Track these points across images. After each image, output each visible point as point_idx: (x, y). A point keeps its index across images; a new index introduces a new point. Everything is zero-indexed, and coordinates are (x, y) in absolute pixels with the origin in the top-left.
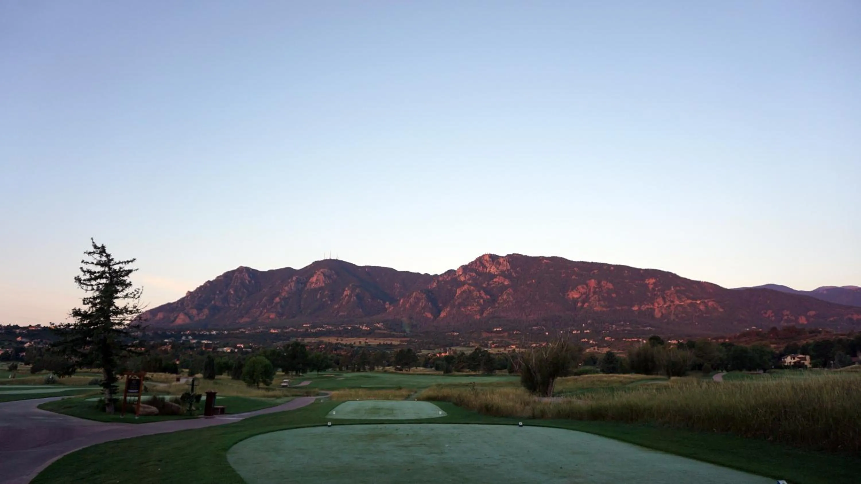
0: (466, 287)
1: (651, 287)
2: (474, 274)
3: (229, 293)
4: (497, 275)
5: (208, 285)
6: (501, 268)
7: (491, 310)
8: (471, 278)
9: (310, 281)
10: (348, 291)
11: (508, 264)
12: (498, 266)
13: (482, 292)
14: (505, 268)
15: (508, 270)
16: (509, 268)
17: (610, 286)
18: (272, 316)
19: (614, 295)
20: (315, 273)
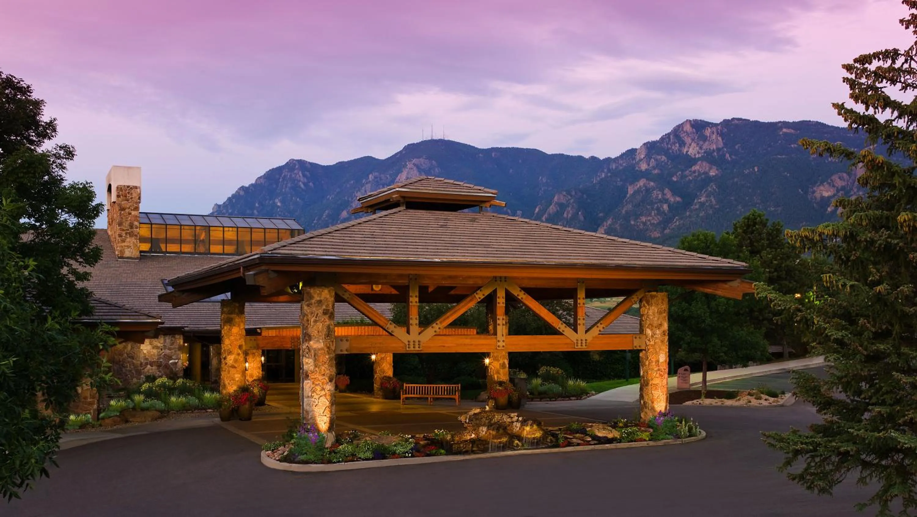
0: (642, 183)
2: (664, 158)
3: (274, 205)
4: (699, 159)
5: (243, 192)
6: (706, 146)
7: (678, 223)
8: (659, 165)
11: (720, 139)
12: (701, 143)
13: (666, 191)
14: (714, 147)
15: (718, 150)
16: (721, 145)
20: (405, 166)
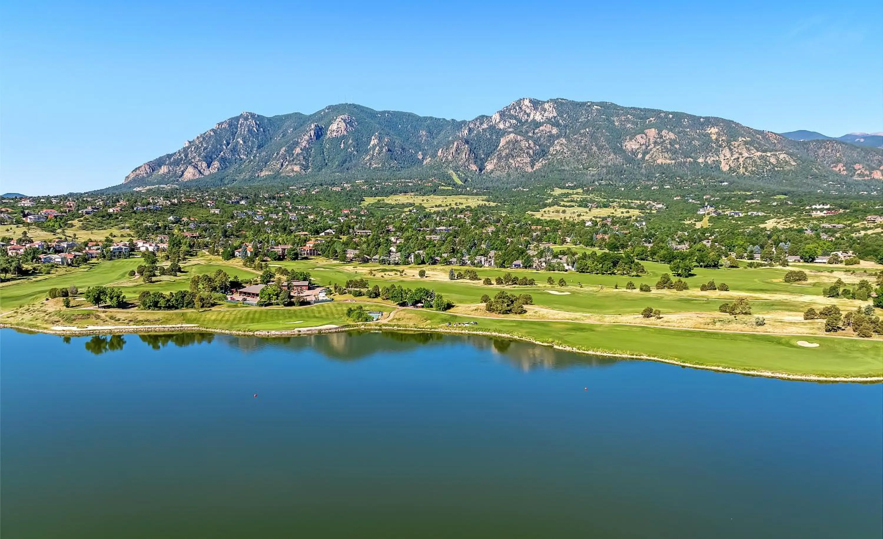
0: (511, 136)
1: (714, 137)
2: (514, 121)
3: (238, 143)
4: (543, 122)
5: (212, 133)
6: (546, 114)
7: (543, 162)
8: (513, 125)
9: (330, 128)
10: (376, 141)
11: (554, 110)
12: (543, 112)
13: (530, 142)
14: (551, 115)
15: (555, 117)
16: (555, 115)
17: (672, 136)
18: (297, 168)
19: (677, 146)
20: (333, 120)
